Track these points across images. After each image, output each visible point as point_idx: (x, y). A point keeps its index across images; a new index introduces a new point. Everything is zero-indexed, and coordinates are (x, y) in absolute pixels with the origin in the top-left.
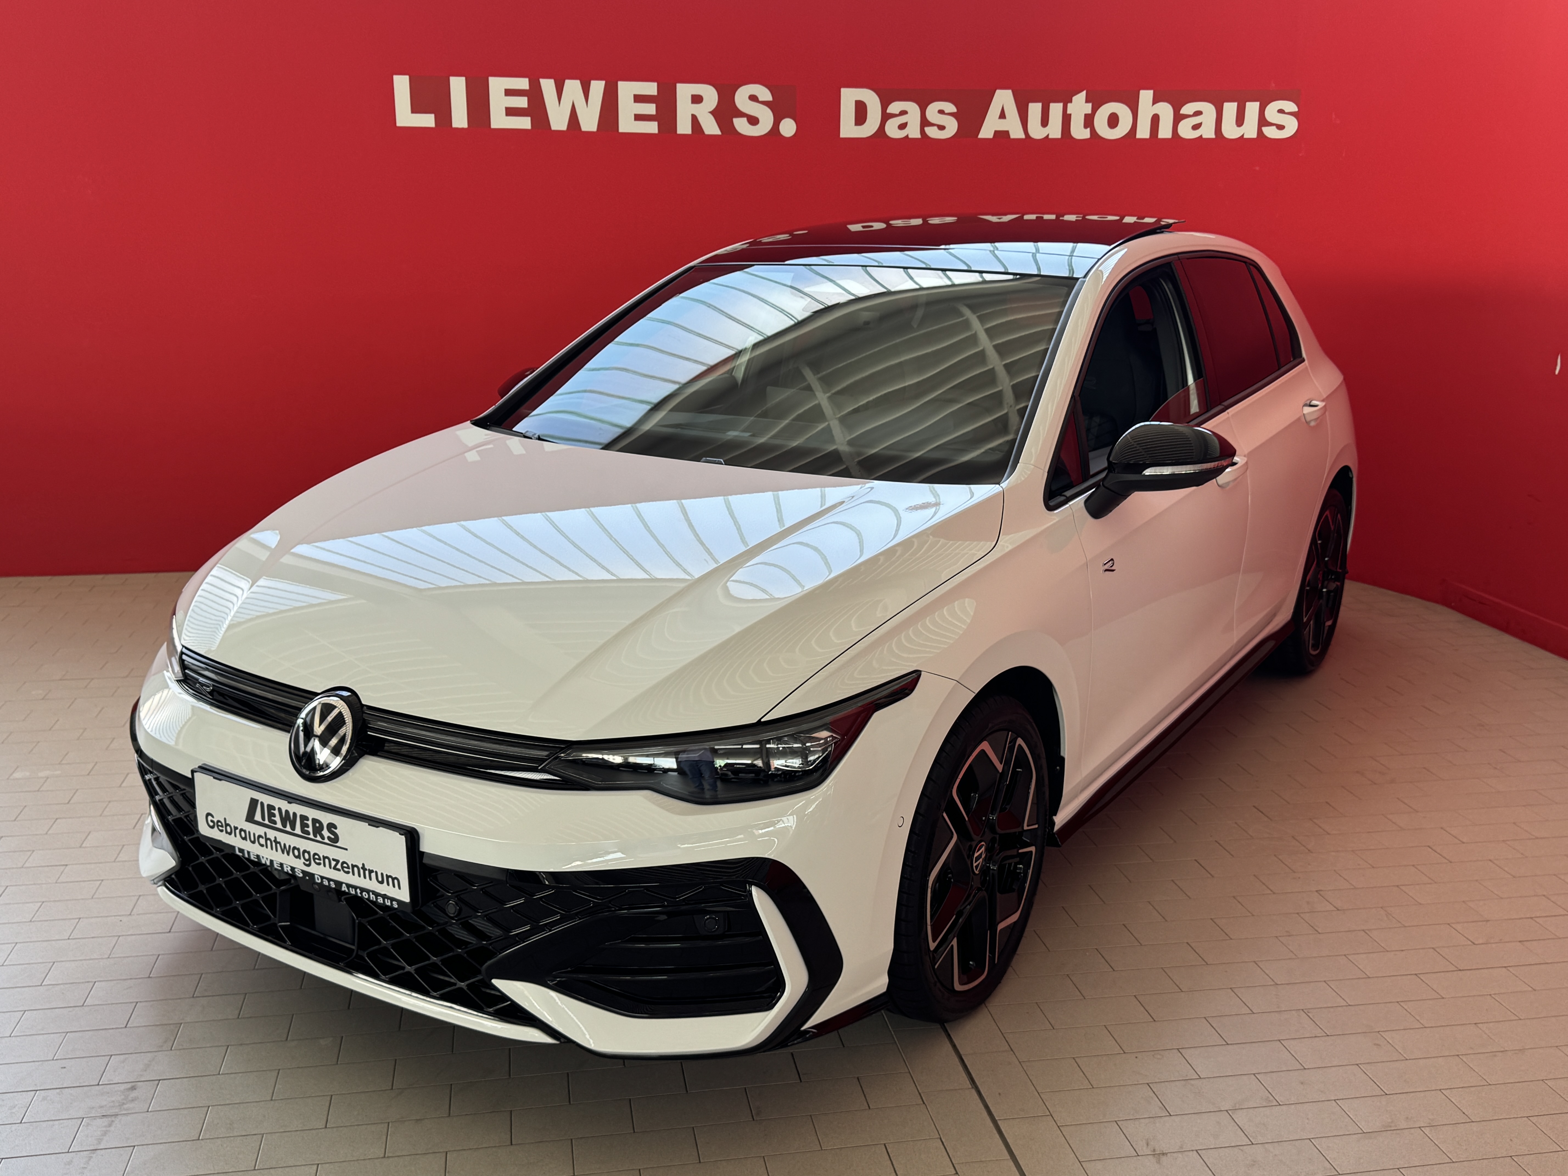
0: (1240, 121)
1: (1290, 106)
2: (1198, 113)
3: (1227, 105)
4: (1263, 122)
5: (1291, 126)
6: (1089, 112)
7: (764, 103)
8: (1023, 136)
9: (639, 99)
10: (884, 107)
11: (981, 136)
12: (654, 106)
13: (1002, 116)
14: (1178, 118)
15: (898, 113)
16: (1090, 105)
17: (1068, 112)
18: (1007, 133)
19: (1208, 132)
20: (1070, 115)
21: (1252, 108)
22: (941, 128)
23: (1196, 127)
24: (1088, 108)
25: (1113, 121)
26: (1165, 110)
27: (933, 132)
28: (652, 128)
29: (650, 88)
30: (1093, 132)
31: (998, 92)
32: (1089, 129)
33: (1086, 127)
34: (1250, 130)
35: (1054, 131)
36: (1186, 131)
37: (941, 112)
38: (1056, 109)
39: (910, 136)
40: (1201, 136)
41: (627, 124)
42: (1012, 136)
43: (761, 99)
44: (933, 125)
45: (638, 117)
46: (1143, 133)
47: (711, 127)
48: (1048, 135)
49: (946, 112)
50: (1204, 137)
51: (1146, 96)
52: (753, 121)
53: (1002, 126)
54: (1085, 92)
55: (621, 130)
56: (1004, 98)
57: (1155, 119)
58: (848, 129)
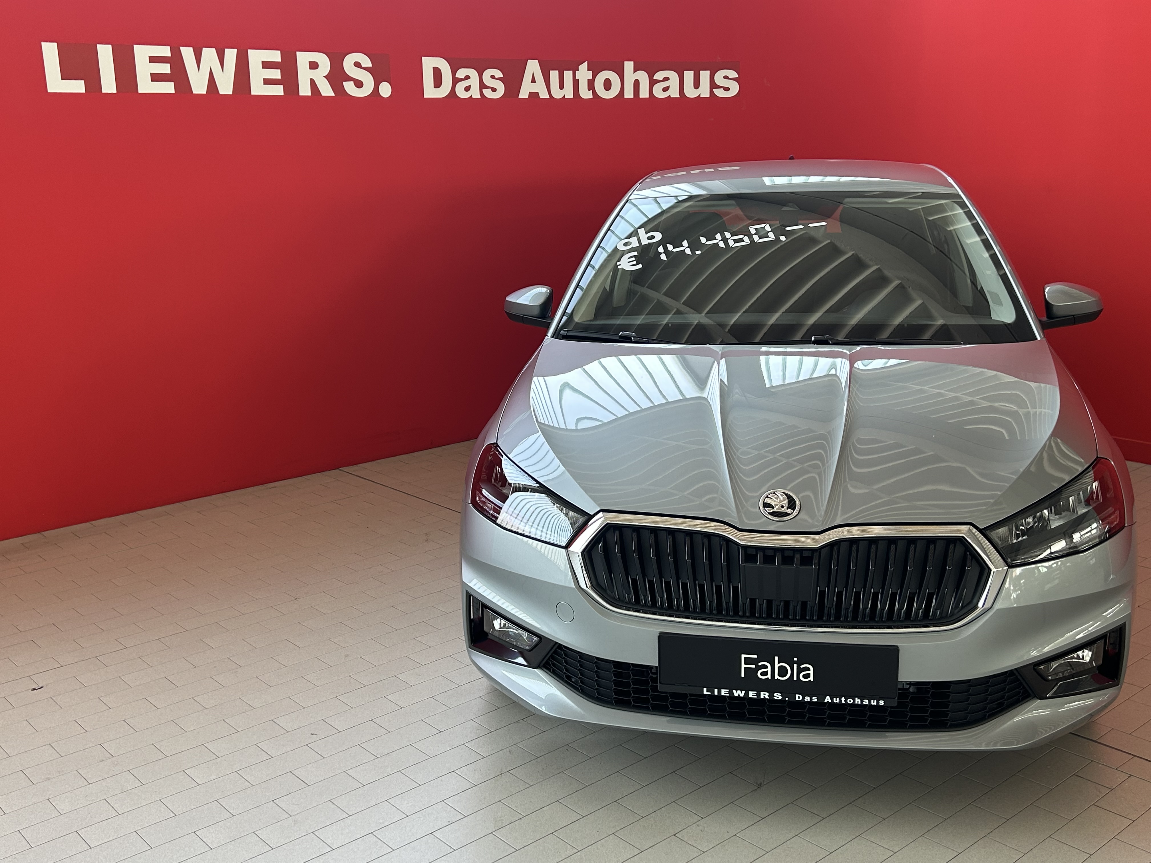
0: (697, 85)
1: (733, 74)
2: (666, 79)
3: (686, 73)
4: (713, 85)
5: (735, 89)
6: (591, 78)
7: (366, 69)
8: (548, 97)
9: (266, 65)
10: (454, 73)
11: (519, 97)
12: (279, 71)
13: (533, 81)
14: (653, 83)
15: (463, 78)
16: (591, 72)
17: (577, 78)
18: (537, 94)
19: (674, 93)
20: (578, 79)
21: (705, 75)
22: (494, 90)
23: (666, 89)
24: (590, 75)
25: (608, 85)
26: (643, 77)
27: (487, 93)
28: (278, 91)
29: (275, 56)
30: (595, 93)
31: (529, 60)
32: (591, 91)
33: (589, 90)
34: (704, 91)
35: (568, 93)
36: (658, 92)
37: (493, 77)
38: (568, 75)
39: (473, 97)
40: (670, 96)
41: (258, 89)
42: (541, 97)
43: (363, 66)
44: (488, 87)
45: (267, 82)
46: (629, 94)
47: (326, 90)
48: (564, 96)
49: (496, 77)
50: (672, 96)
51: (629, 66)
52: (359, 84)
53: (534, 88)
54: (586, 62)
55: (253, 93)
56: (533, 67)
57: (637, 83)
58: (430, 92)
